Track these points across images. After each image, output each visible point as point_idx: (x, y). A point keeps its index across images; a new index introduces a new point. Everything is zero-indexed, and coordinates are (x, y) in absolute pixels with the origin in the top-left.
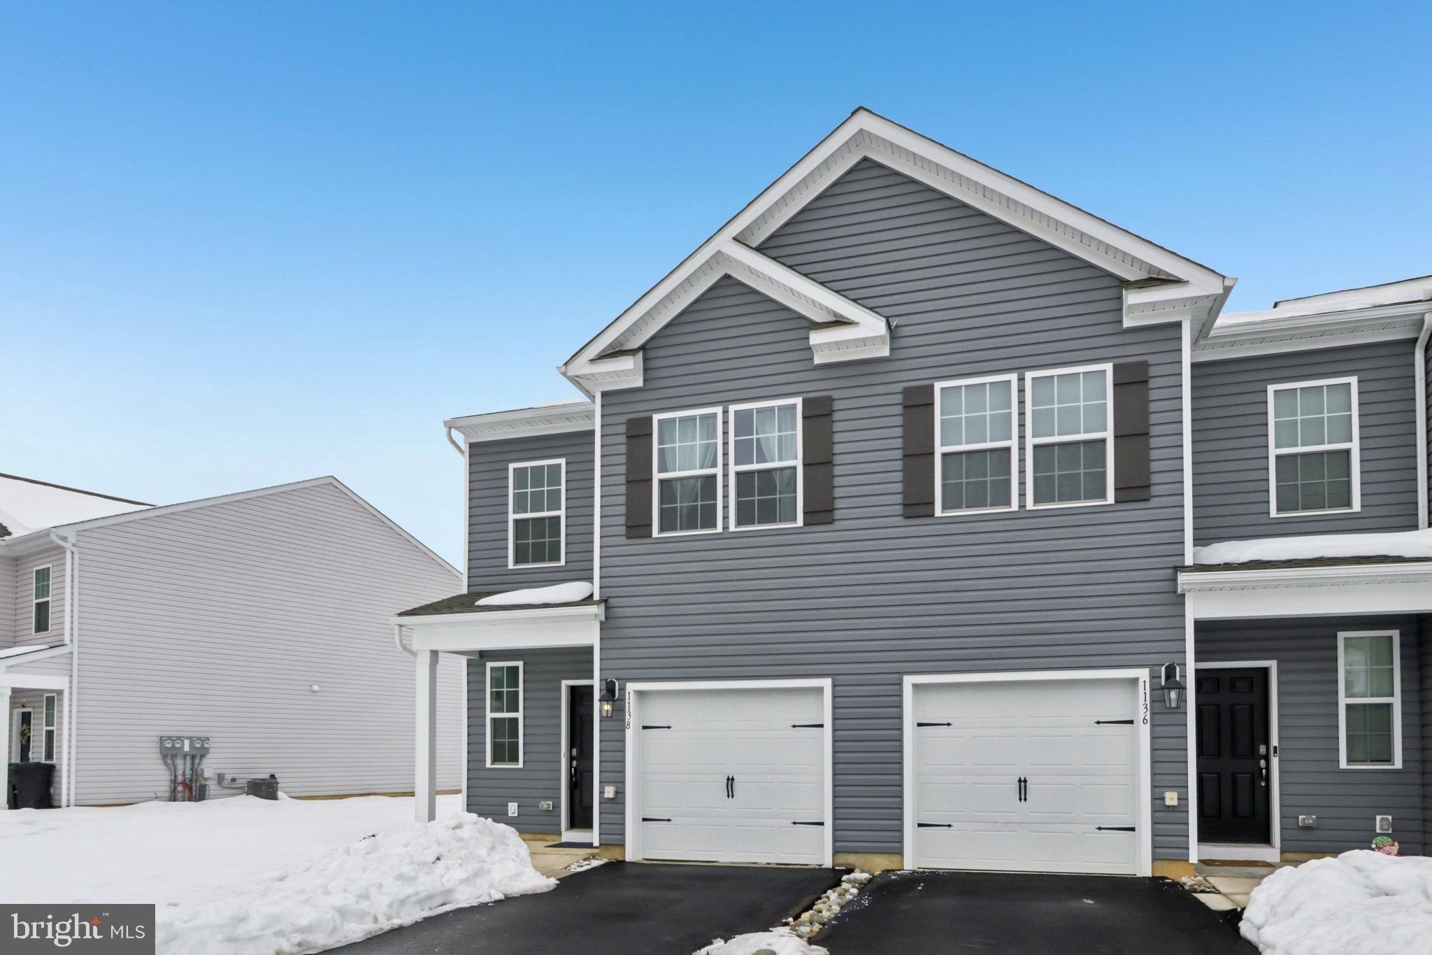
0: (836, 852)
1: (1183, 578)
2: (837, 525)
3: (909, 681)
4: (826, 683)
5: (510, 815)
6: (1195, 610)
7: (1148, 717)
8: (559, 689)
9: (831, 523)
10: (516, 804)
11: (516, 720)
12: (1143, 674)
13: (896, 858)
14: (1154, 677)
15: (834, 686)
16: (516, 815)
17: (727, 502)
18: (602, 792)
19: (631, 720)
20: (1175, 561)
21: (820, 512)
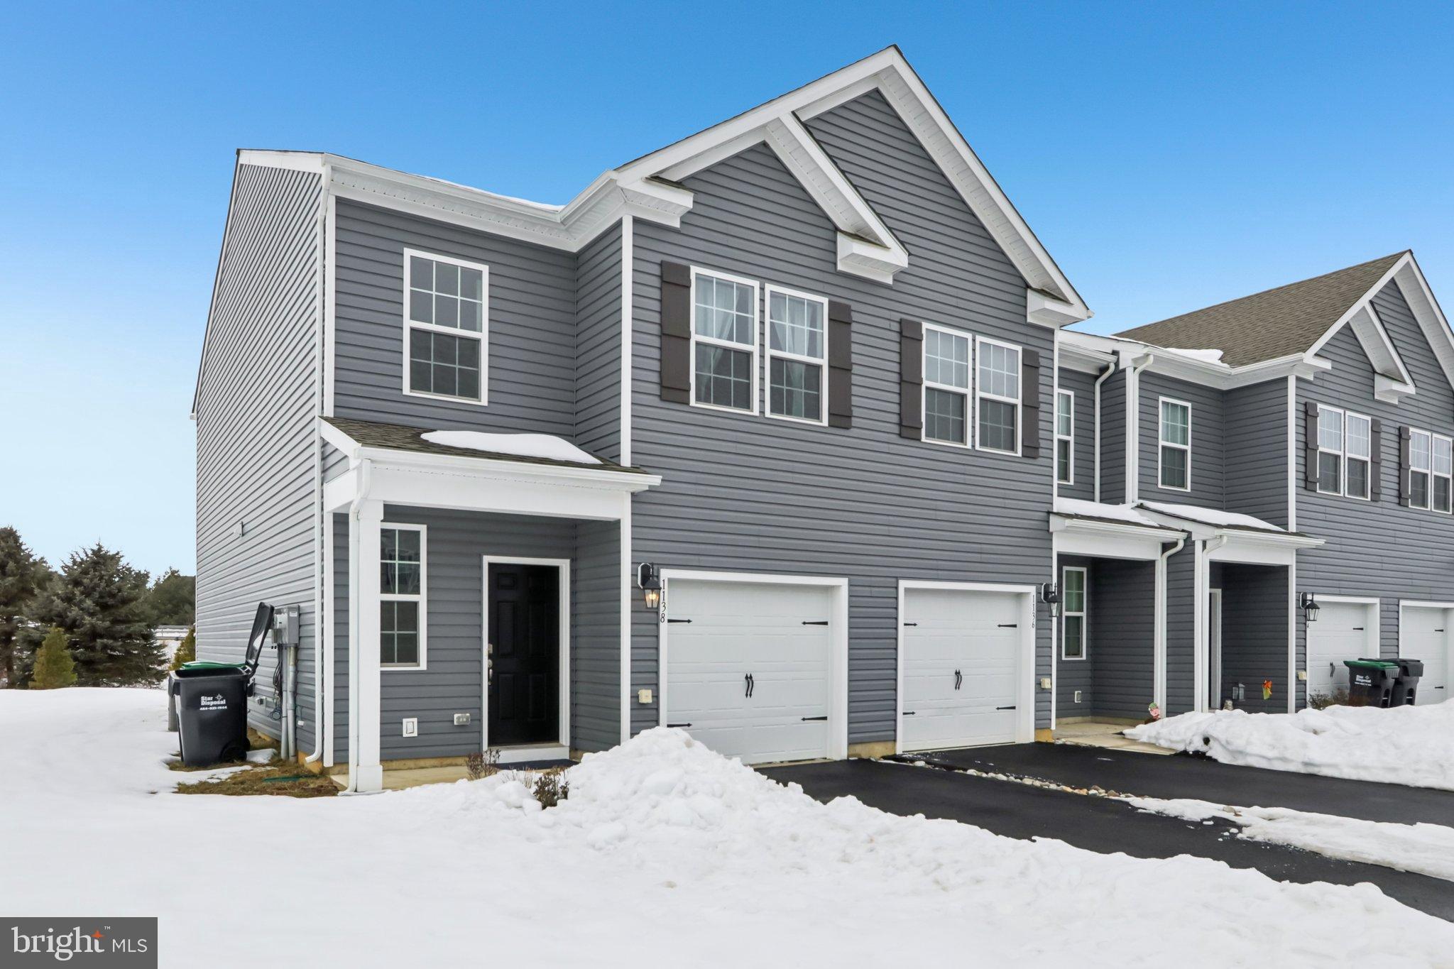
0: (851, 743)
1: (1053, 519)
2: (853, 432)
3: (903, 584)
4: (843, 582)
5: (405, 735)
6: (1060, 545)
7: (1035, 623)
8: (480, 567)
9: (847, 428)
10: (415, 720)
11: (415, 605)
12: (1032, 590)
13: (890, 745)
14: (1038, 593)
15: (850, 585)
16: (415, 734)
17: (760, 383)
18: (635, 697)
19: (666, 612)
20: (1045, 507)
21: (841, 418)
